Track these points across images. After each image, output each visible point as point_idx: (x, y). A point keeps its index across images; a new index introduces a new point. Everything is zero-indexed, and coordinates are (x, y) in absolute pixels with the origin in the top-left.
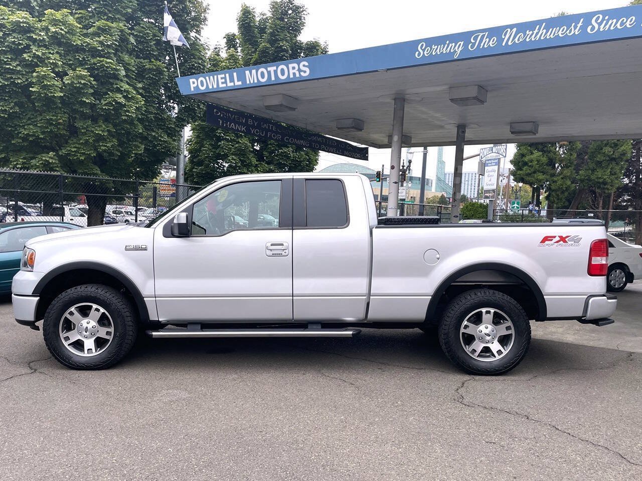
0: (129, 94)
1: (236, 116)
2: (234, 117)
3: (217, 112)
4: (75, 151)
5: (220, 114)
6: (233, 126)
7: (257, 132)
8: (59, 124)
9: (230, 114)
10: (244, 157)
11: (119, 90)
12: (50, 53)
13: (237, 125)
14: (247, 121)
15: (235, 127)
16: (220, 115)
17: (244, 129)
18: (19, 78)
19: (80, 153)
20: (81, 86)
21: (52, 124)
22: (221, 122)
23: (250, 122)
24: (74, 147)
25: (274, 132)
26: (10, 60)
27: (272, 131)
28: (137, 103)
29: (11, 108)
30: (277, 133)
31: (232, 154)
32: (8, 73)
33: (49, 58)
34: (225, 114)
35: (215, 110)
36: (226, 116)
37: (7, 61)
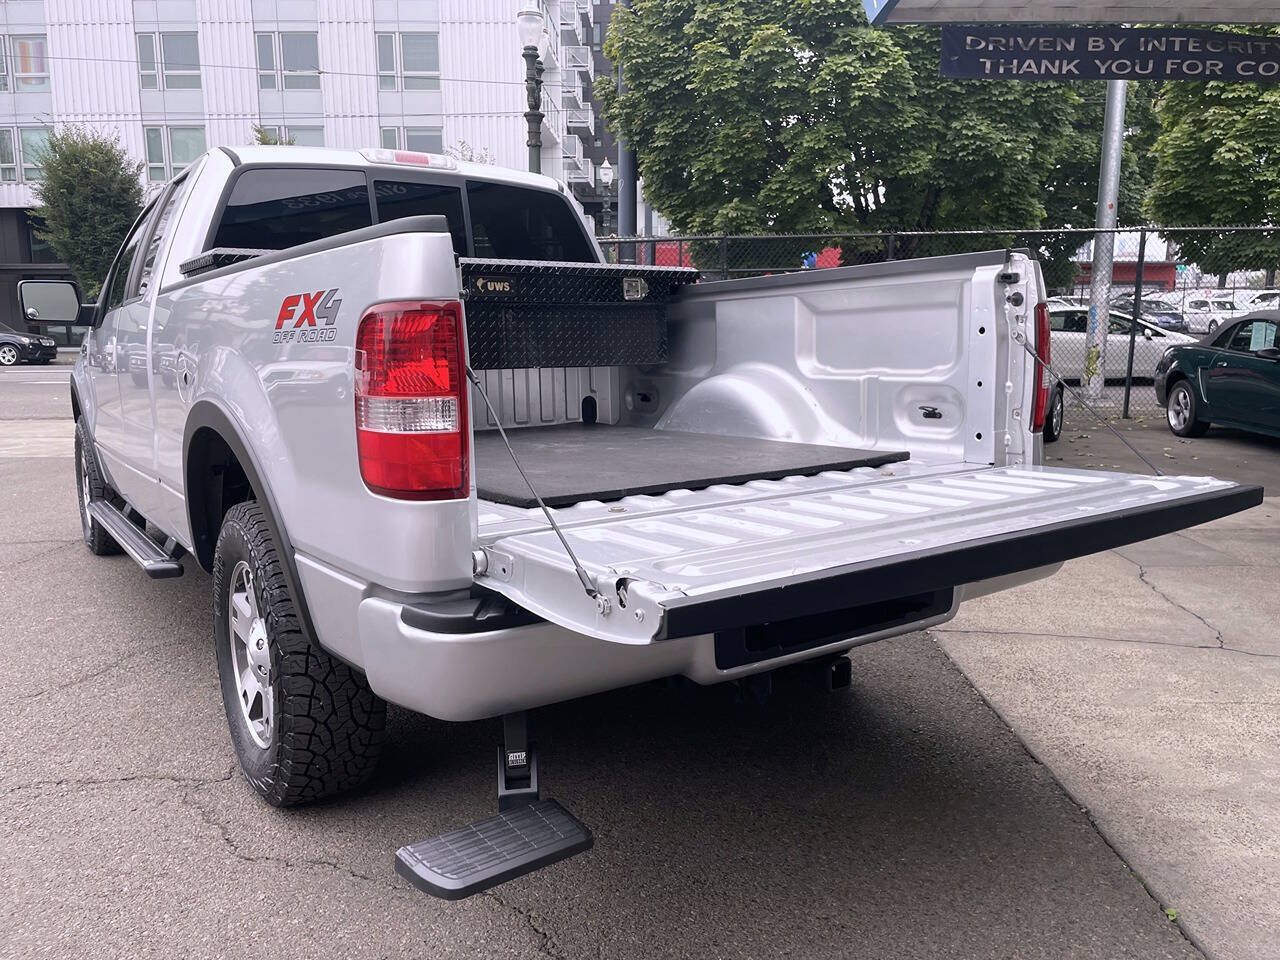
0: (872, 50)
1: (1041, 40)
2: (1037, 42)
3: (975, 43)
4: (777, 189)
5: (983, 44)
6: (1029, 66)
7: (1121, 67)
8: (745, 141)
9: (1020, 40)
10: (1267, 140)
11: (848, 48)
12: (727, 10)
13: (1045, 63)
14: (1081, 46)
15: (1039, 68)
16: (987, 46)
17: (1071, 67)
18: (679, 72)
19: (787, 191)
20: (766, 58)
21: (732, 146)
22: (988, 65)
23: (1094, 44)
24: (776, 182)
25: (1193, 56)
26: (669, 43)
27: (1184, 54)
28: (887, 65)
29: (675, 128)
30: (1203, 57)
31: (1234, 138)
32: (666, 67)
33: (722, 20)
34: (1004, 41)
35: (969, 39)
36: (1006, 46)
37: (666, 45)
